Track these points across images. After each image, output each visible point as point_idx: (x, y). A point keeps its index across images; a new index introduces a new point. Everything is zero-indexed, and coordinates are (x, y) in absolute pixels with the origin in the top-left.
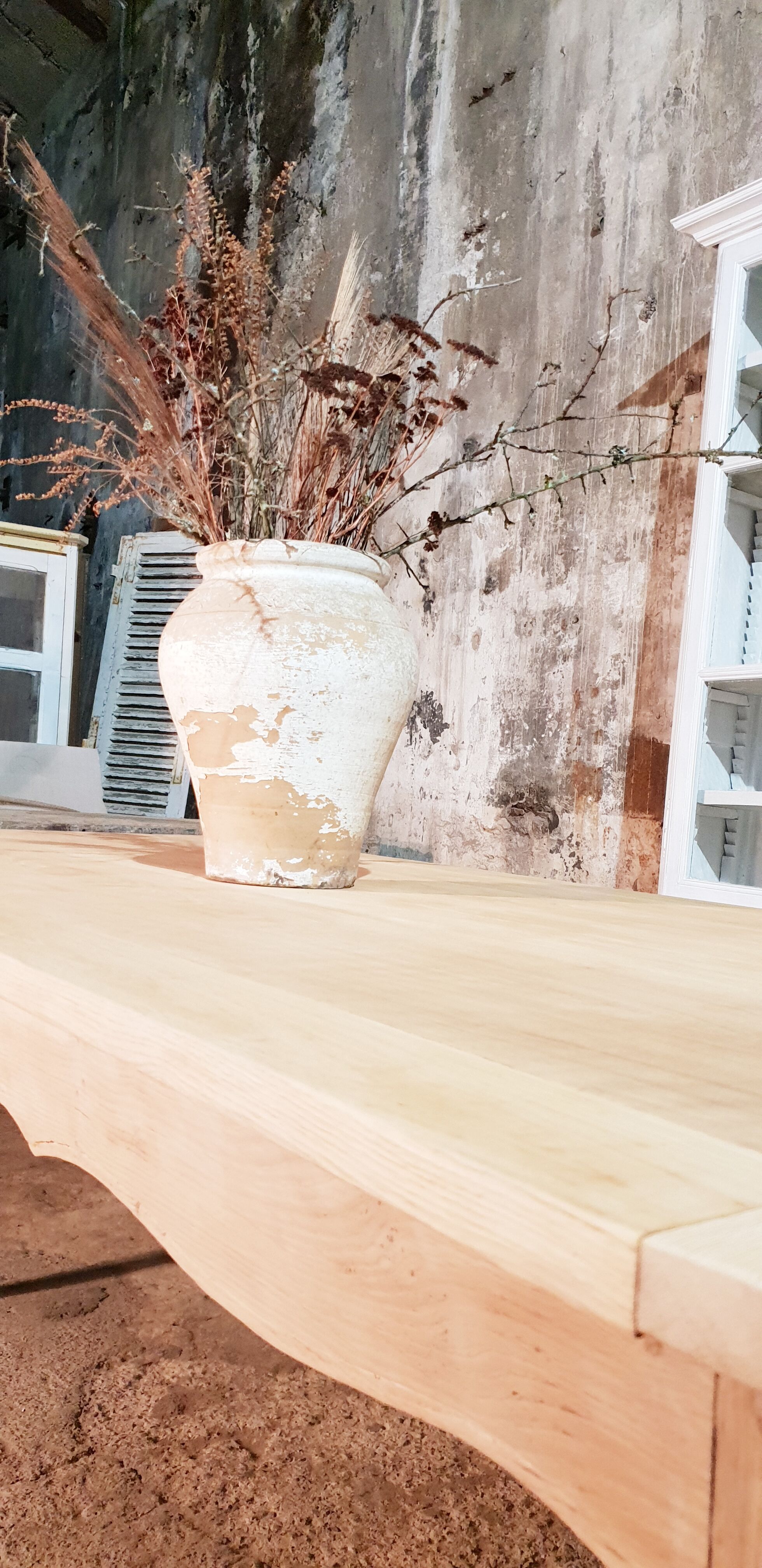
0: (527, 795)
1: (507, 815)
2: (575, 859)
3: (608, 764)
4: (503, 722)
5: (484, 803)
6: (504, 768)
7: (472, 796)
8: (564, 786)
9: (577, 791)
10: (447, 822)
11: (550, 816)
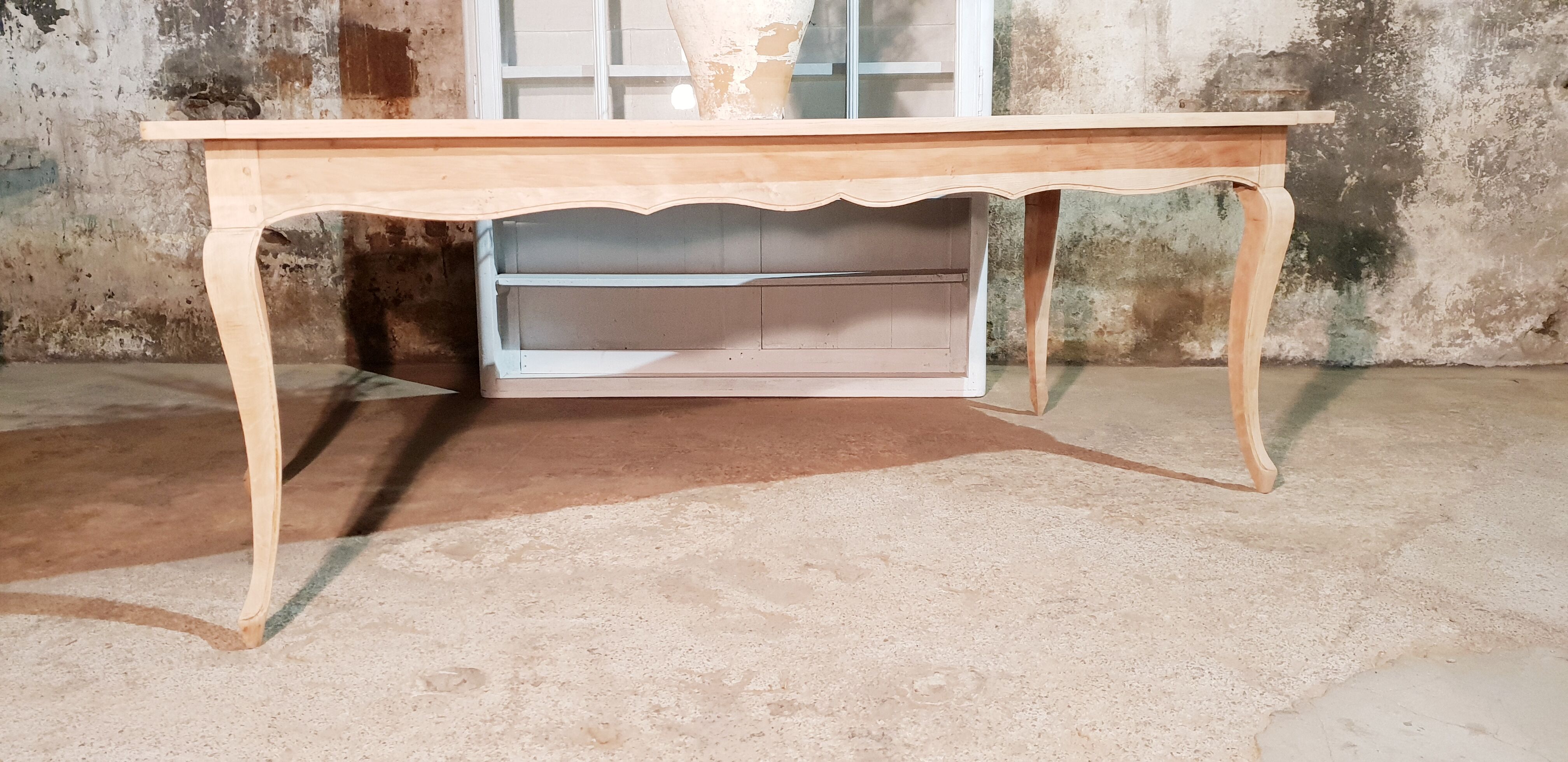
0: (210, 84)
1: (183, 107)
3: (314, 51)
4: (159, 9)
5: (147, 97)
6: (170, 58)
7: (124, 89)
8: (261, 74)
9: (278, 78)
10: (88, 121)
11: (248, 104)
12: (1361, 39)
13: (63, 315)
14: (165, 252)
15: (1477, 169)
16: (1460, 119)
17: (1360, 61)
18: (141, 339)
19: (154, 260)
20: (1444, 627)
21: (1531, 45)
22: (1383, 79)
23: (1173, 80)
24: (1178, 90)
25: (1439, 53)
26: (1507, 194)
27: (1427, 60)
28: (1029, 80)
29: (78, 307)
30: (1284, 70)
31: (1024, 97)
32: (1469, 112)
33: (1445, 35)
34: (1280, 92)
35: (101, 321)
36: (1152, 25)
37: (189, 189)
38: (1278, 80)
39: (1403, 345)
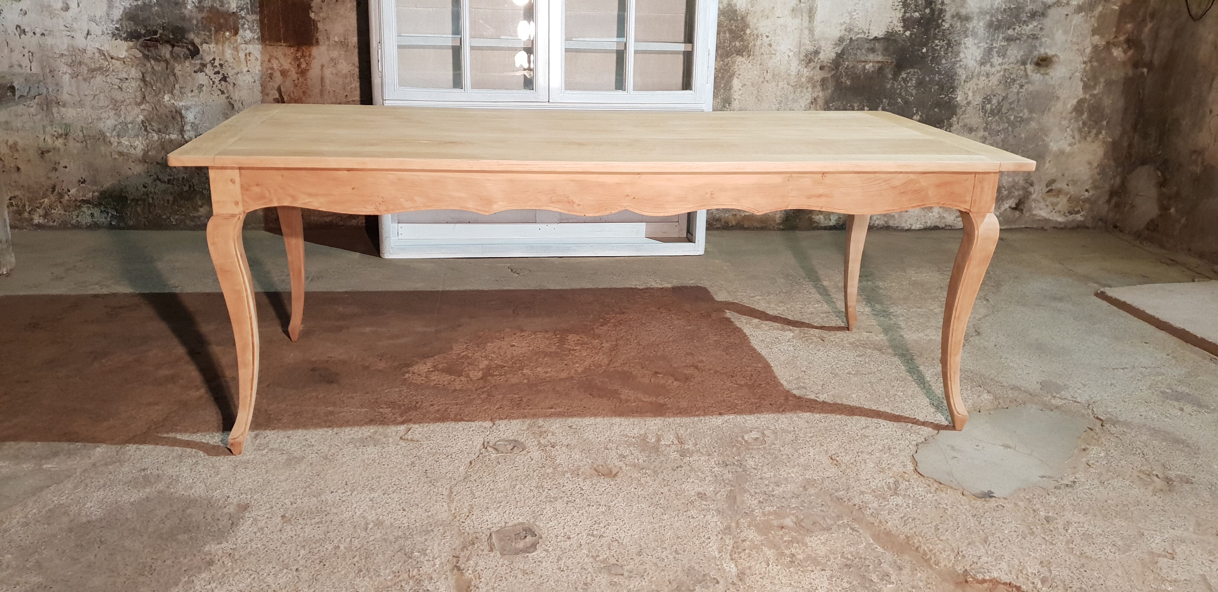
0: (160, 31)
1: (138, 47)
2: (220, 76)
3: (241, 10)
5: (110, 38)
6: (127, 10)
7: (92, 32)
8: (200, 25)
9: (213, 29)
10: (62, 55)
11: (190, 47)
12: (927, 32)
13: (45, 196)
14: (125, 151)
15: (986, 112)
16: (978, 82)
17: (925, 45)
18: (108, 213)
19: (117, 156)
20: (985, 396)
21: (1019, 39)
22: (937, 57)
23: (817, 53)
24: (819, 59)
25: (969, 42)
26: (1001, 127)
27: (963, 46)
28: (730, 49)
29: (56, 190)
30: (881, 48)
31: (726, 60)
32: (984, 78)
33: (972, 31)
34: (878, 62)
35: (76, 200)
36: (806, 17)
37: (143, 106)
38: (878, 55)
39: (940, 217)
